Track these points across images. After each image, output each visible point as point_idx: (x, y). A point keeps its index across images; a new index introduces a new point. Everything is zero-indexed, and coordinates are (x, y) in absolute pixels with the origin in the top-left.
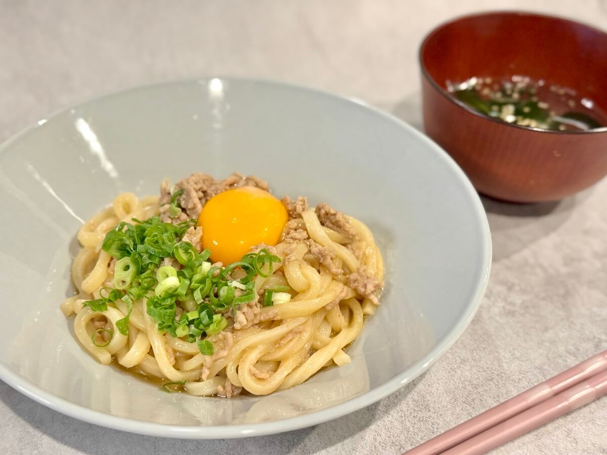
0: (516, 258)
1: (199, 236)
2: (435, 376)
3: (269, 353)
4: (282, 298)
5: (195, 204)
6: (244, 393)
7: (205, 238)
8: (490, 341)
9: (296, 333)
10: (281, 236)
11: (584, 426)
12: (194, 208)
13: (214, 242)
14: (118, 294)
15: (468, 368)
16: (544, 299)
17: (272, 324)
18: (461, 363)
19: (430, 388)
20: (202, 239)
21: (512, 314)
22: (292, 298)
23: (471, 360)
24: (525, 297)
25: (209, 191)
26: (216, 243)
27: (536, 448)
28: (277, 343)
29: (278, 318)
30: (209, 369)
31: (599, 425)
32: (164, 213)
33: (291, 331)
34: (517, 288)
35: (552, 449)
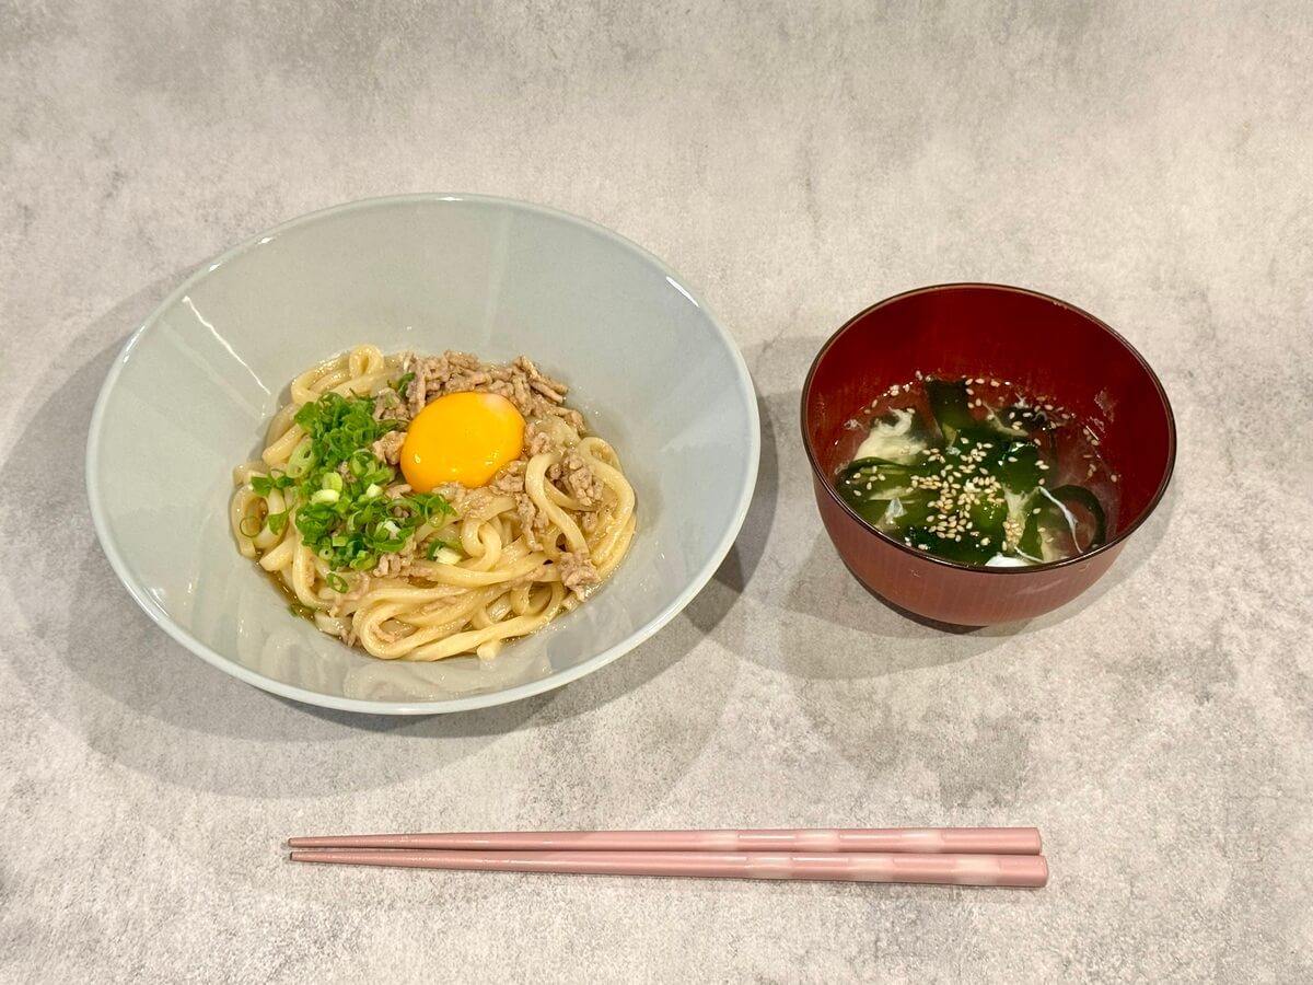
0: (863, 684)
1: (398, 445)
2: (628, 807)
3: (406, 614)
4: (446, 558)
5: (417, 399)
6: (358, 646)
7: (404, 450)
8: (731, 789)
9: (446, 604)
10: (493, 476)
11: (761, 940)
12: (416, 403)
13: (416, 457)
14: (289, 482)
15: (675, 813)
16: (850, 758)
17: (426, 583)
18: (670, 804)
19: (609, 820)
20: (401, 448)
21: (788, 761)
22: (461, 560)
23: (687, 803)
24: (826, 747)
25: (448, 386)
26: (418, 460)
27: (681, 942)
28: (420, 607)
29: (431, 579)
30: (339, 607)
31: (780, 947)
32: (382, 397)
33: (439, 600)
34: (827, 729)
35: (699, 950)
